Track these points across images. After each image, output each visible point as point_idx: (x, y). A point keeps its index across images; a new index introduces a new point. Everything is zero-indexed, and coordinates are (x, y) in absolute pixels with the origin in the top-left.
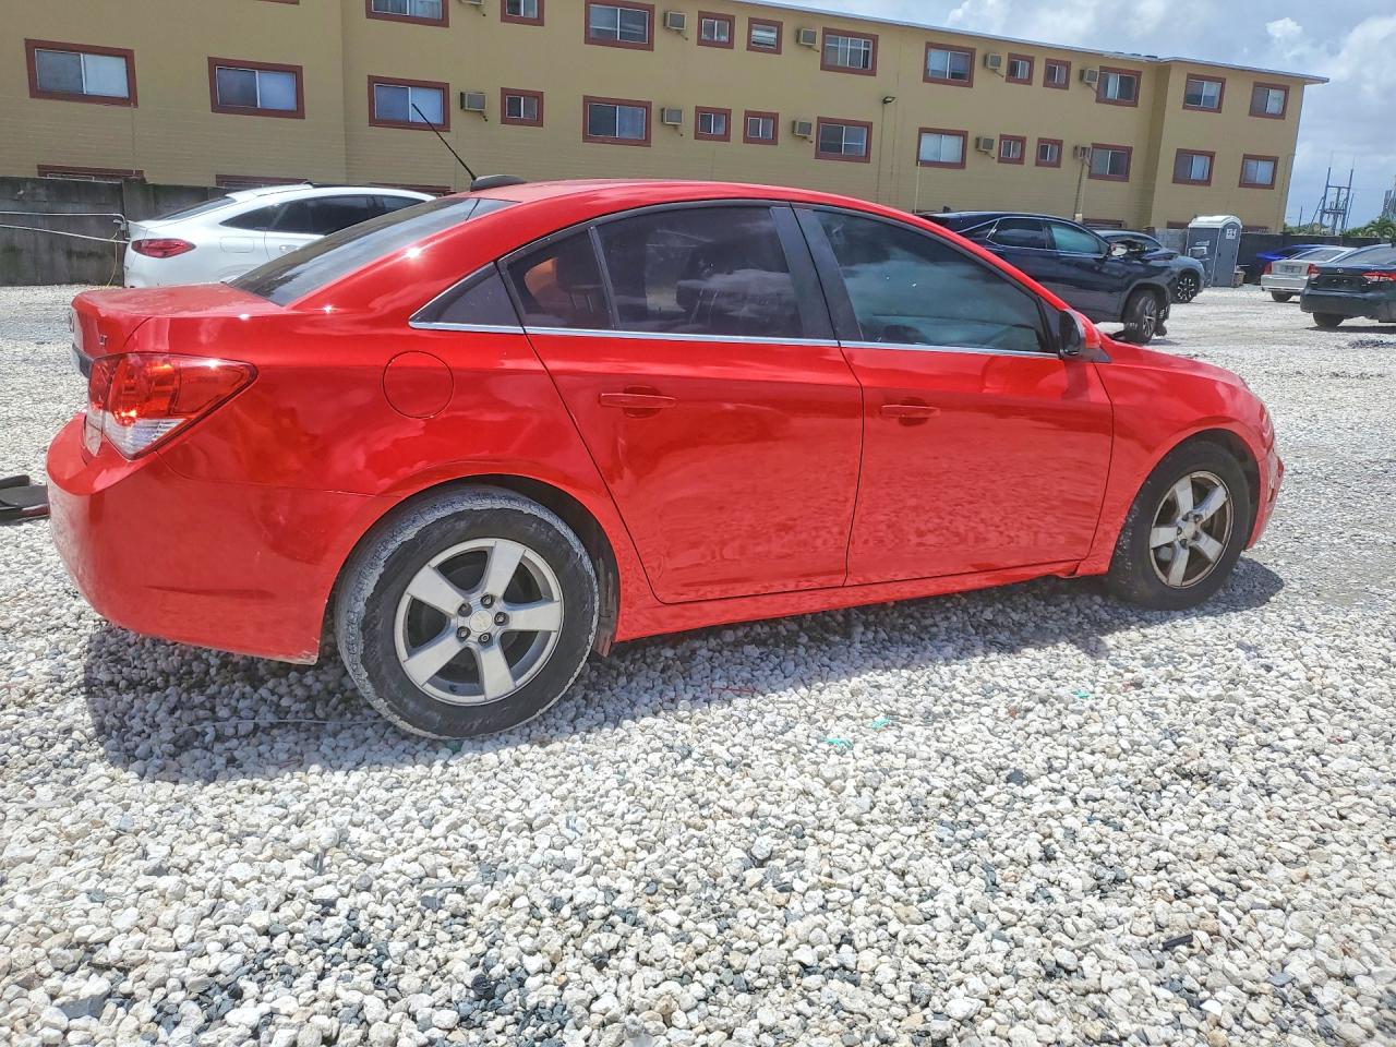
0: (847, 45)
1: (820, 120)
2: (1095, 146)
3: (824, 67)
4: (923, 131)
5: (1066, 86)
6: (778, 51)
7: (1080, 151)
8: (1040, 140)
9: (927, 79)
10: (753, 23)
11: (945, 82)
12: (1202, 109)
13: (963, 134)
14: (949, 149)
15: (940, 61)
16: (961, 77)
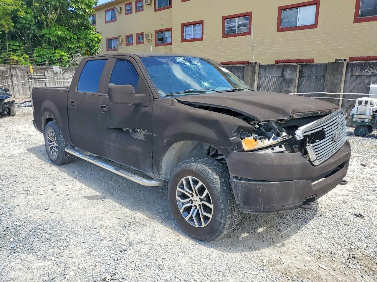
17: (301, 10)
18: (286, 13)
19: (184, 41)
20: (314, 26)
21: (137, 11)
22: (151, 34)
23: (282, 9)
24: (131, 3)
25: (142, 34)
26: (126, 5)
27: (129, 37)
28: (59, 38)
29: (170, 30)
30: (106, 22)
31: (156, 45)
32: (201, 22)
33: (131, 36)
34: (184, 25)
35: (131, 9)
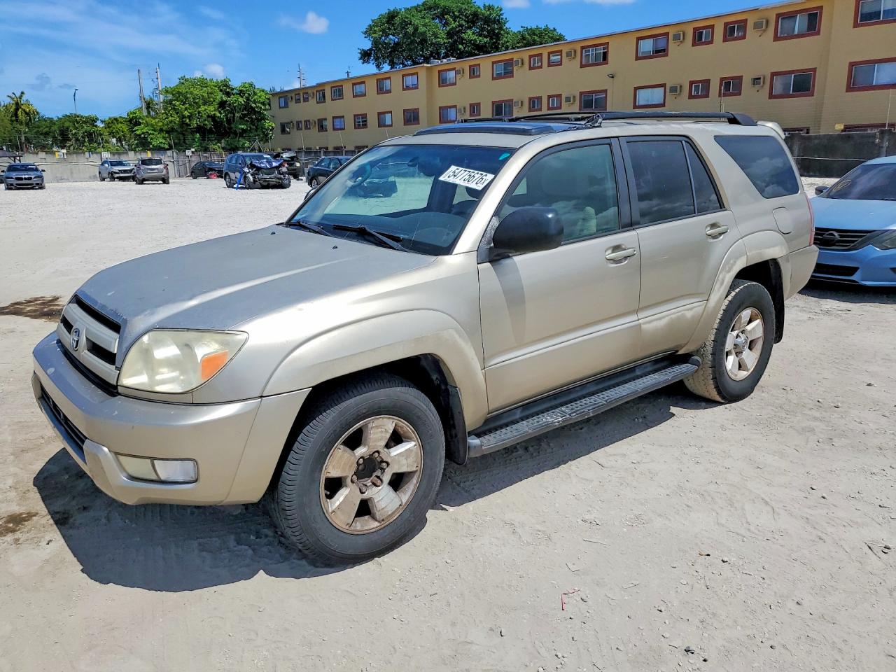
0: (592, 52)
1: (581, 93)
2: (773, 75)
3: (582, 66)
4: (636, 89)
5: (744, 37)
6: (560, 63)
7: (756, 81)
8: (722, 79)
9: (638, 58)
10: (549, 54)
11: (650, 57)
12: (882, 22)
13: (663, 85)
14: (656, 96)
15: (647, 46)
16: (660, 52)
17: (387, 115)
18: (382, 116)
19: (334, 129)
20: (391, 126)
21: (304, 101)
22: (315, 123)
23: (379, 114)
24: (299, 94)
25: (309, 121)
26: (296, 95)
27: (298, 123)
28: (243, 129)
29: (326, 119)
30: (280, 108)
31: (319, 131)
32: (343, 117)
33: (301, 122)
34: (334, 118)
35: (299, 99)
